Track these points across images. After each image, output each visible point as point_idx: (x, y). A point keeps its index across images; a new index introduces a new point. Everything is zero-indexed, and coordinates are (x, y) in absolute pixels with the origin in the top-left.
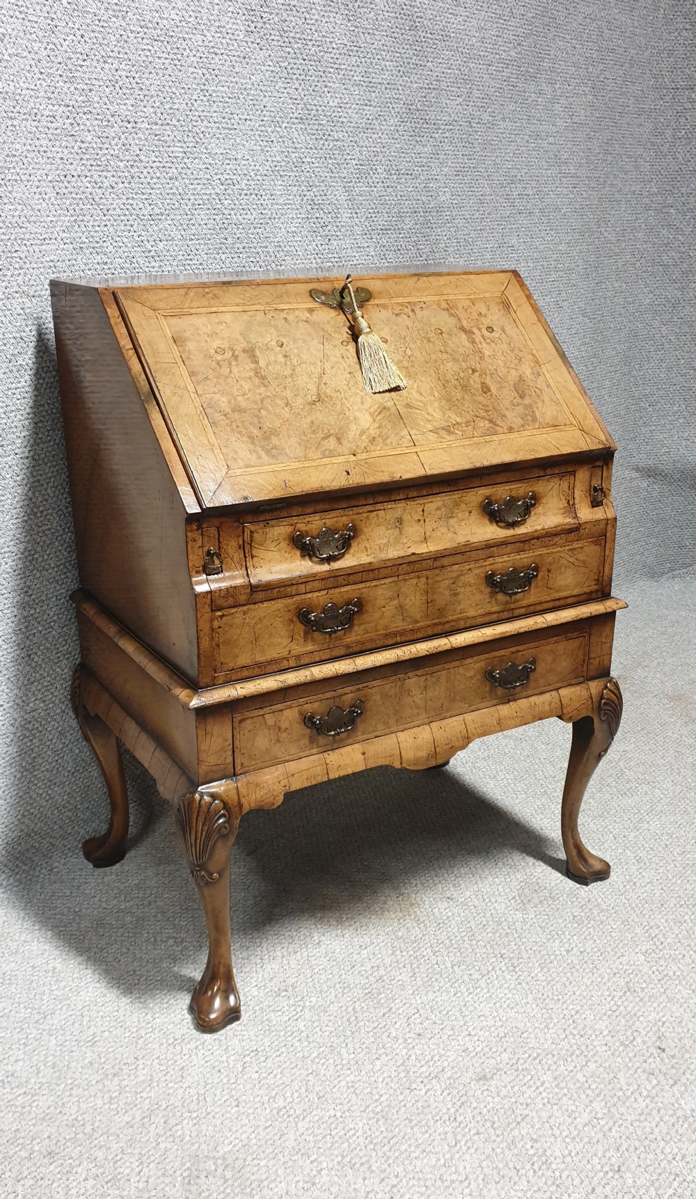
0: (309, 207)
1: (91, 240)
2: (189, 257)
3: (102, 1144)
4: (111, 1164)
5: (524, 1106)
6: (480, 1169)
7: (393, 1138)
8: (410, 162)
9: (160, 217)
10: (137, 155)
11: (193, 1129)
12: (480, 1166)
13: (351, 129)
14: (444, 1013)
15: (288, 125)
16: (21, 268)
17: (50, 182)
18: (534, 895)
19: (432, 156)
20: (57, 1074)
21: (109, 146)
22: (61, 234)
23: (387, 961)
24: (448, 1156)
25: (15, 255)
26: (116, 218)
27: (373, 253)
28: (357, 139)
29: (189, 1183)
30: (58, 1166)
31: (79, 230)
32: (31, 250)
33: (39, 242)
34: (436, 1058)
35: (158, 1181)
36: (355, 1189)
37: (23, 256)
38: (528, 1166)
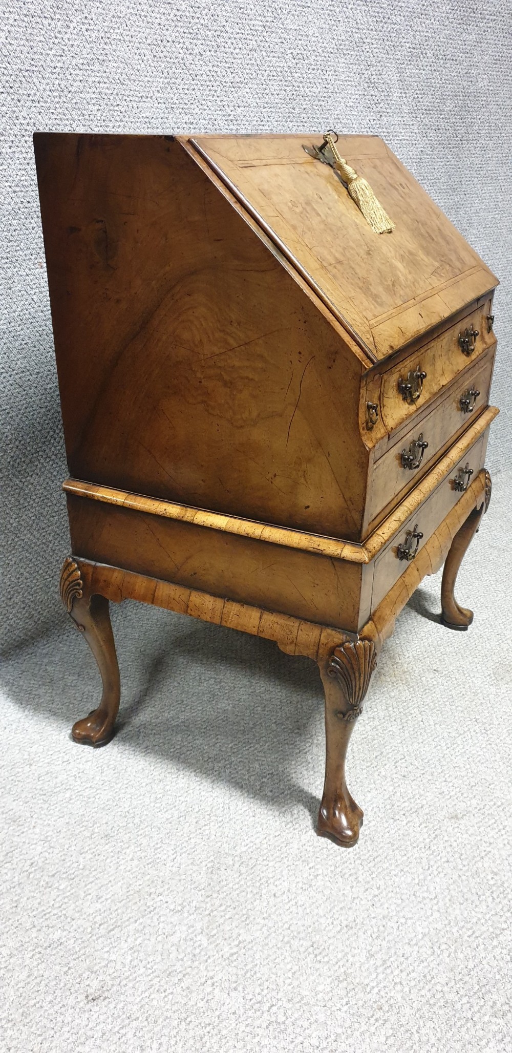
0: (366, 85)
1: (181, 101)
2: (262, 123)
3: (147, 833)
4: (153, 850)
5: (488, 844)
6: (447, 891)
7: (377, 857)
8: (456, 48)
9: (239, 85)
10: (224, 26)
11: (217, 830)
12: (448, 889)
13: (408, 14)
14: (426, 761)
15: (354, 7)
16: (121, 121)
17: (149, 45)
18: (507, 674)
19: (476, 44)
20: (116, 775)
21: (199, 16)
22: (156, 93)
23: (382, 714)
24: (422, 877)
25: (116, 108)
26: (203, 83)
27: (416, 131)
28: (412, 23)
29: (212, 873)
30: (112, 847)
31: (171, 91)
32: (130, 105)
33: (137, 99)
34: (417, 797)
35: (188, 868)
36: (344, 894)
37: (123, 110)
38: (488, 894)
